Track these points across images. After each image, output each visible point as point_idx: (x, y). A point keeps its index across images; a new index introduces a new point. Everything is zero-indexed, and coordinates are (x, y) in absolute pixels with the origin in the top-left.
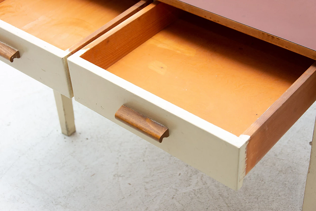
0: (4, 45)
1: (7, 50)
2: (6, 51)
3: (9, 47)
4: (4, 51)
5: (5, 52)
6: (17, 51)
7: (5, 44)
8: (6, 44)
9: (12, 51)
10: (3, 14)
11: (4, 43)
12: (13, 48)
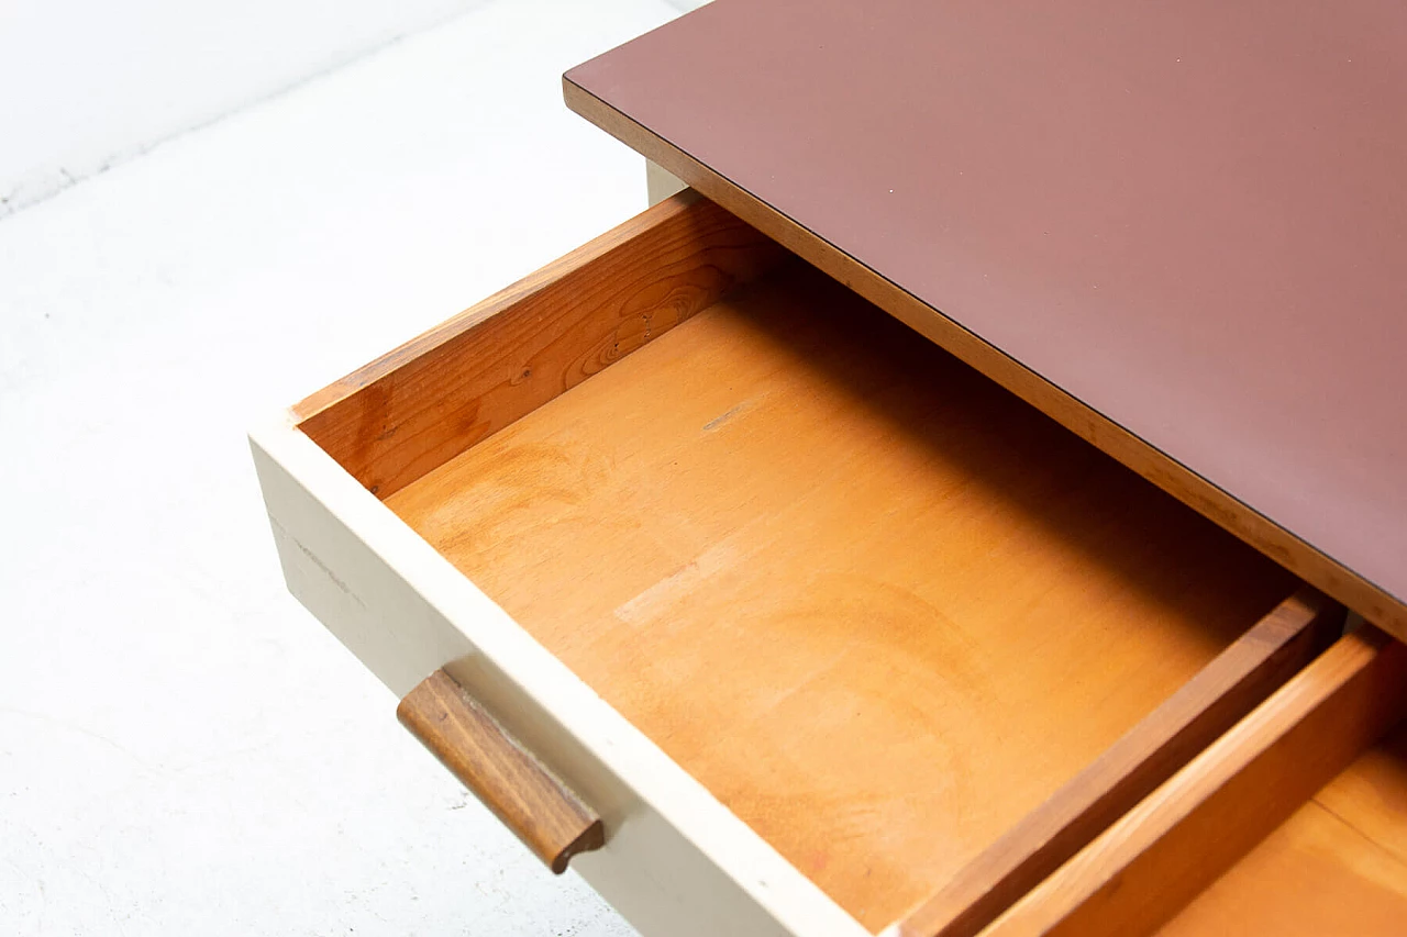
0: (526, 761)
1: (539, 801)
2: (532, 805)
3: (551, 782)
4: (522, 804)
5: (527, 811)
6: (593, 817)
7: (532, 756)
8: (539, 759)
9: (564, 817)
10: (523, 504)
11: (525, 751)
12: (572, 792)
